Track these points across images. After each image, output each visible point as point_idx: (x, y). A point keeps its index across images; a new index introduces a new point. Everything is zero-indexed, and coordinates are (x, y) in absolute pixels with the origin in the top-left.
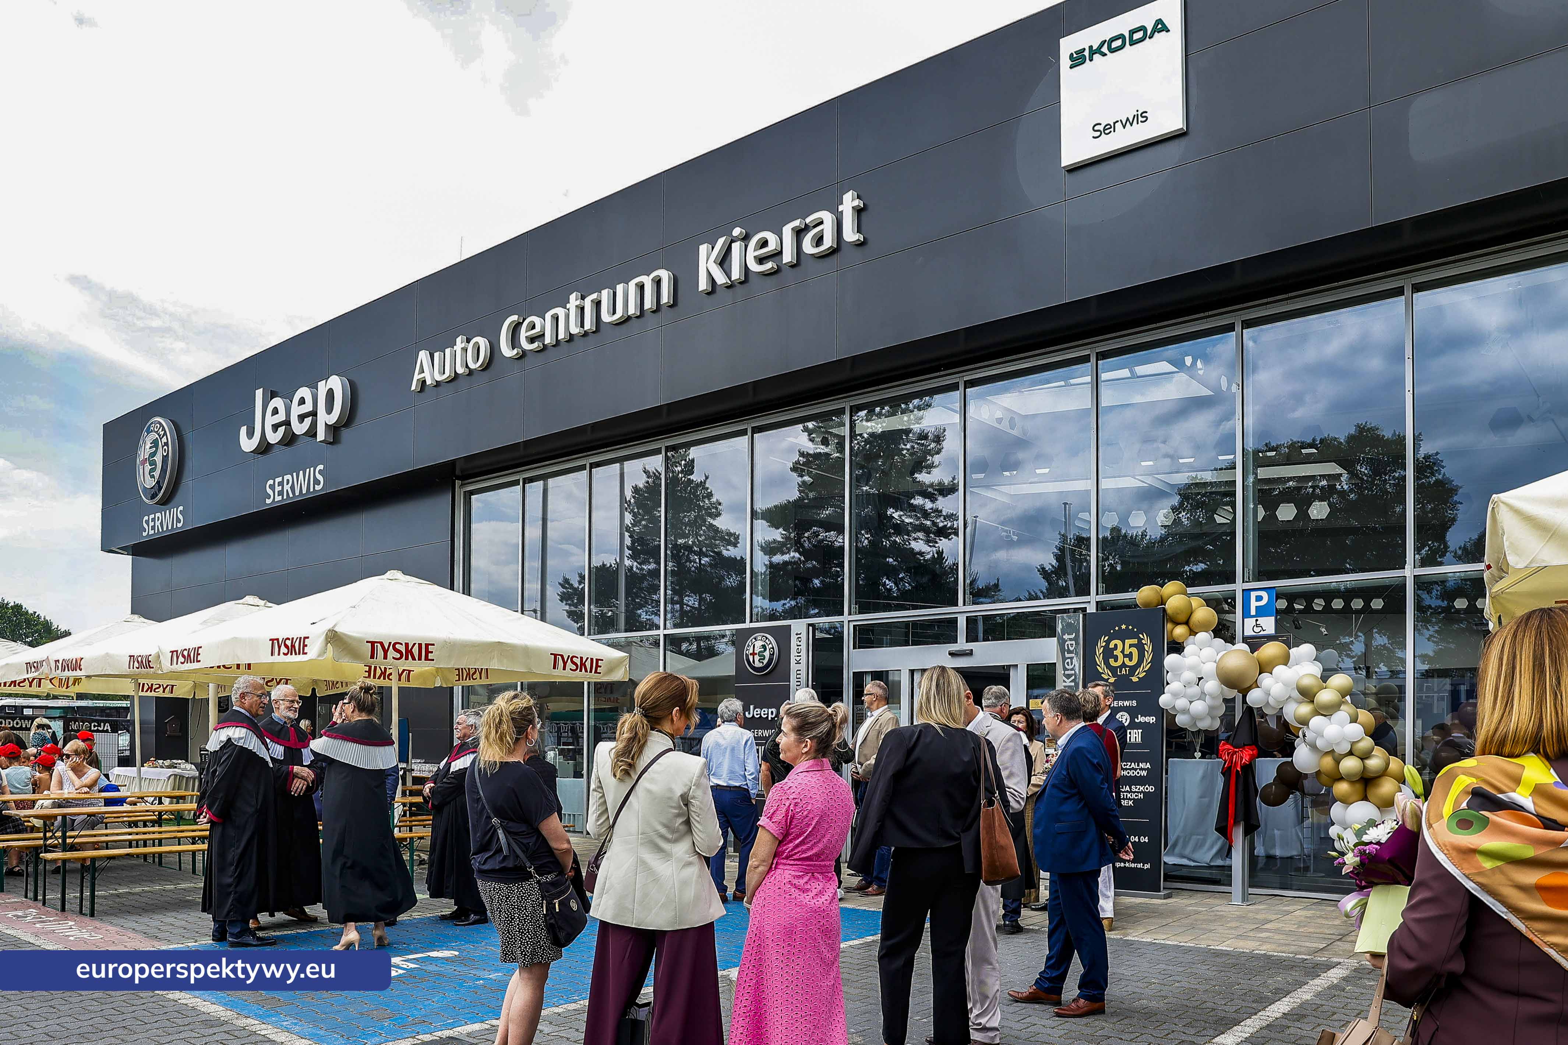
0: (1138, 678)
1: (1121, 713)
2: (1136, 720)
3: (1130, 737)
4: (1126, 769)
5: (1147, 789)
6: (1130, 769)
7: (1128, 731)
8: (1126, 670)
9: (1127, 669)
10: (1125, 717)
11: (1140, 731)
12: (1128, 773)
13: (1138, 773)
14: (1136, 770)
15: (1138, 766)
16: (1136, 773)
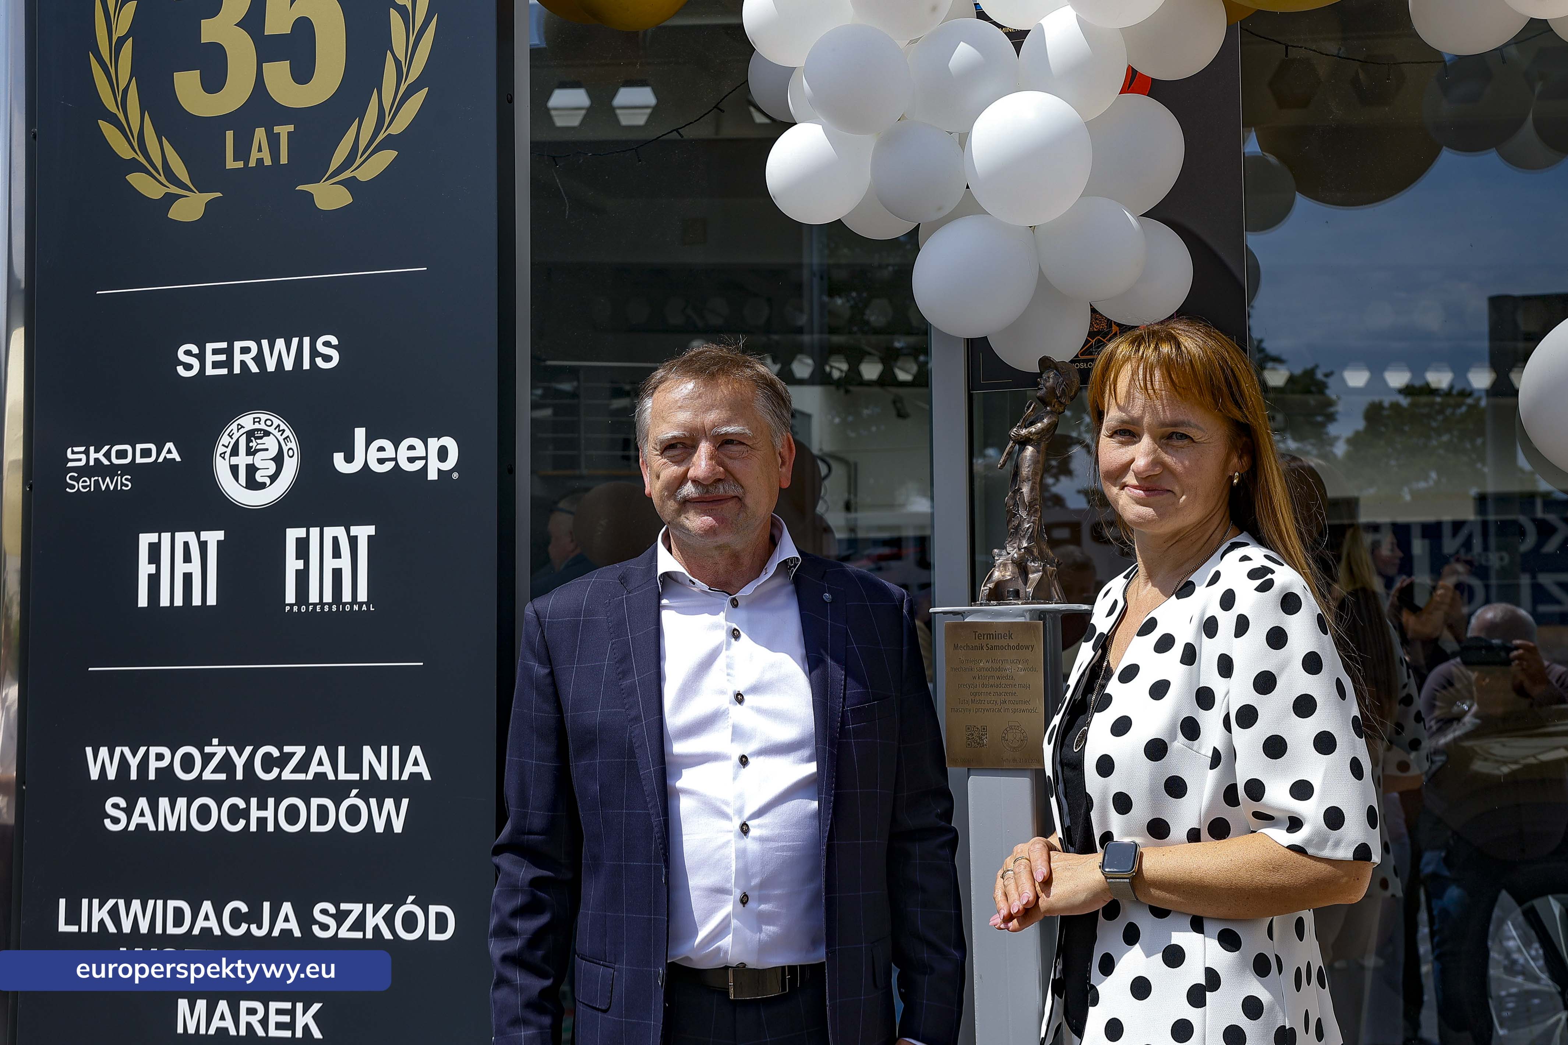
0: (351, 184)
1: (247, 421)
2: (338, 459)
3: (302, 577)
4: (281, 789)
5: (410, 922)
6: (305, 791)
7: (293, 534)
8: (273, 141)
9: (283, 131)
10: (271, 444)
11: (364, 532)
12: (292, 815)
13: (353, 815)
14: (338, 791)
15: (354, 764)
16: (338, 815)
